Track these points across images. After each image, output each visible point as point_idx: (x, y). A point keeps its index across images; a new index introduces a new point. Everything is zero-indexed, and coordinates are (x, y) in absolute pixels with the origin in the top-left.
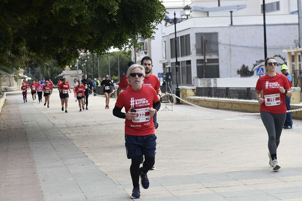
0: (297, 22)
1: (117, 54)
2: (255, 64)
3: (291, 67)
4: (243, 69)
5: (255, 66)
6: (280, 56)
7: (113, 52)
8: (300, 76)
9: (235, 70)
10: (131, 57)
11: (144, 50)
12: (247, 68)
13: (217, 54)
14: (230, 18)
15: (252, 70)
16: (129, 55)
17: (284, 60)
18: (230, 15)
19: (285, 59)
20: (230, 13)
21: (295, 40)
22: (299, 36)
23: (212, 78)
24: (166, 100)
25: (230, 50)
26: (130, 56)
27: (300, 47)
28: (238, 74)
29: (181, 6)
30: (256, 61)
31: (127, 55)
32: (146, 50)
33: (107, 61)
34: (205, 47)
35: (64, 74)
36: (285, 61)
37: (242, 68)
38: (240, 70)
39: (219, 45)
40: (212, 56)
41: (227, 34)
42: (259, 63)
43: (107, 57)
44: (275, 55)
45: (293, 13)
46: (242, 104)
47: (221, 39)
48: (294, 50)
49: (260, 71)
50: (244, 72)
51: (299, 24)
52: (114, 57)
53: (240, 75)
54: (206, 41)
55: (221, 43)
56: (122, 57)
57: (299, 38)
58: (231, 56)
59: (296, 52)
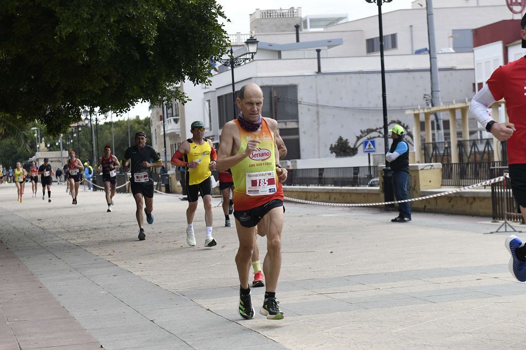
0: (428, 66)
1: (126, 124)
2: (359, 135)
3: (420, 138)
4: (340, 145)
5: (358, 138)
6: (399, 123)
7: (119, 121)
8: (434, 153)
9: (326, 146)
10: (150, 129)
11: (173, 116)
12: (346, 142)
13: (295, 120)
14: (316, 60)
15: (354, 146)
16: (146, 125)
17: (406, 128)
18: (316, 56)
19: (407, 126)
20: (316, 53)
21: (425, 95)
22: (432, 89)
23: (289, 160)
24: (217, 193)
25: (318, 113)
26: (147, 127)
27: (433, 106)
28: (332, 153)
29: (235, 42)
30: (361, 132)
31: (142, 125)
32: (177, 116)
33: (109, 135)
34: (276, 109)
35: (38, 157)
36: (409, 130)
37: (338, 143)
38: (335, 145)
39: (299, 105)
40: (288, 123)
41: (311, 87)
42: (366, 134)
43: (109, 129)
44: (392, 121)
45: (418, 52)
46: (347, 193)
47: (302, 95)
48: (424, 110)
49: (370, 145)
50: (341, 150)
51: (431, 70)
52: (122, 130)
53: (334, 154)
54: (278, 99)
55: (302, 103)
56: (134, 129)
57: (432, 92)
58: (318, 124)
59: (427, 115)
